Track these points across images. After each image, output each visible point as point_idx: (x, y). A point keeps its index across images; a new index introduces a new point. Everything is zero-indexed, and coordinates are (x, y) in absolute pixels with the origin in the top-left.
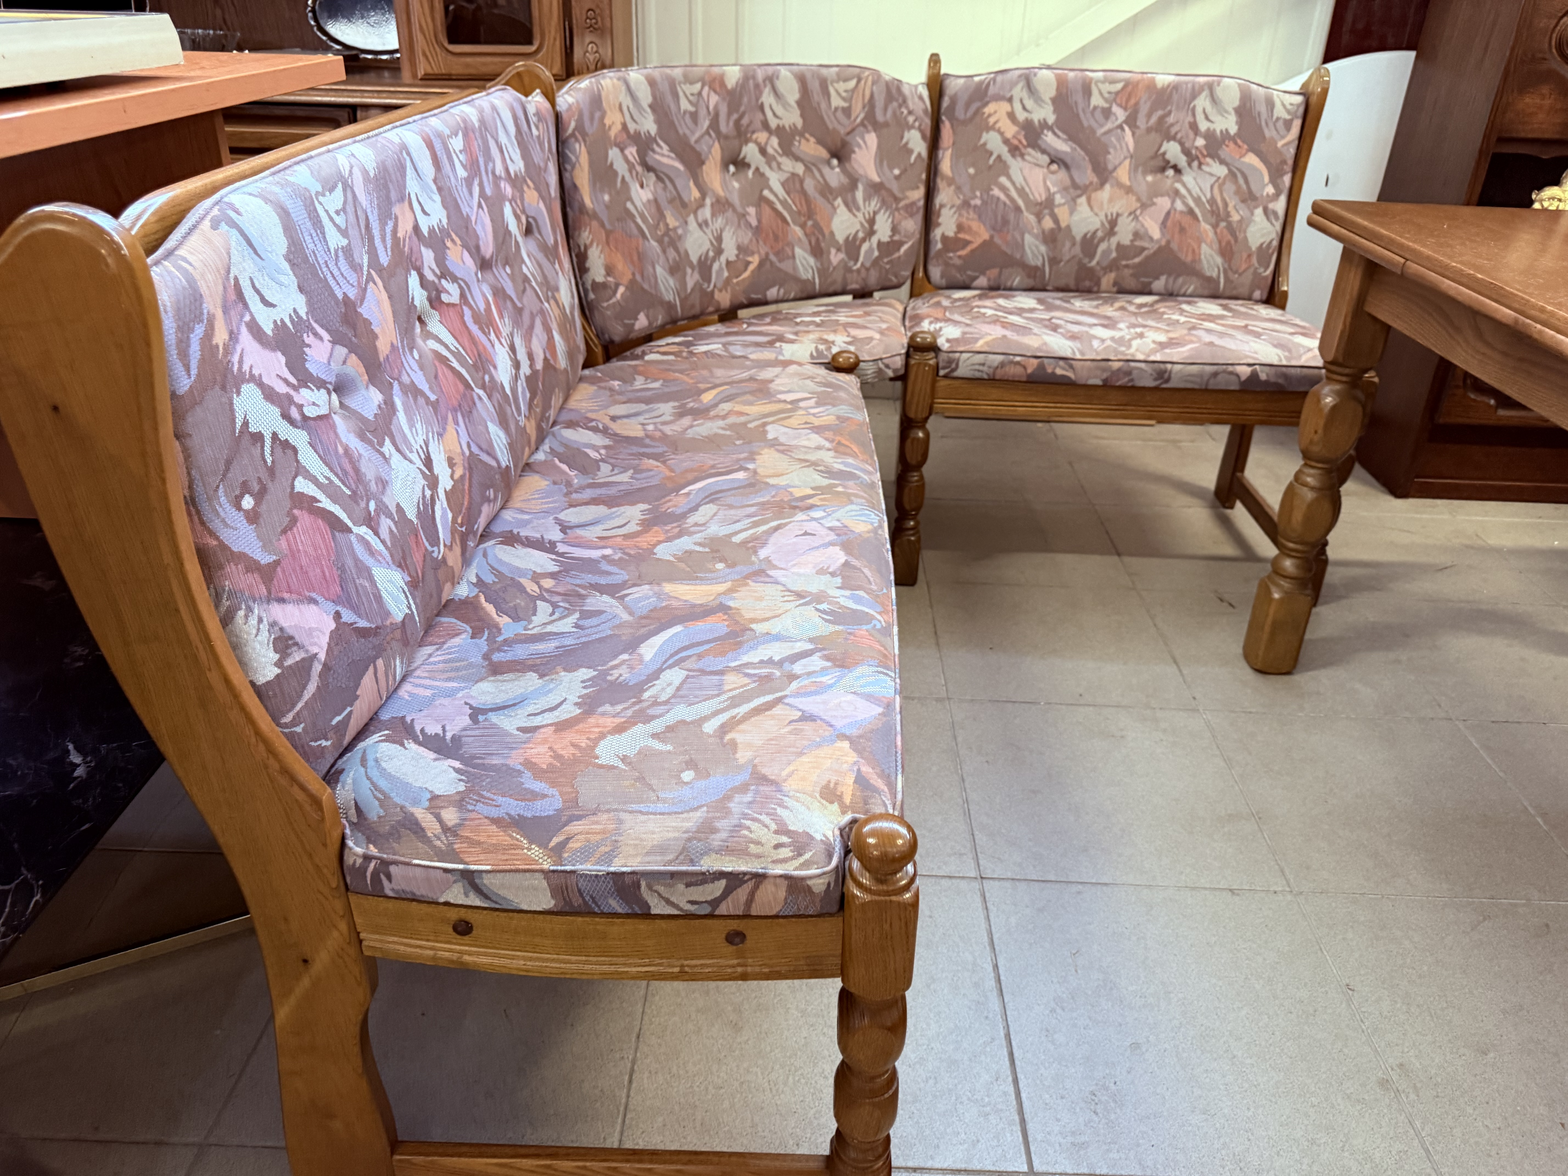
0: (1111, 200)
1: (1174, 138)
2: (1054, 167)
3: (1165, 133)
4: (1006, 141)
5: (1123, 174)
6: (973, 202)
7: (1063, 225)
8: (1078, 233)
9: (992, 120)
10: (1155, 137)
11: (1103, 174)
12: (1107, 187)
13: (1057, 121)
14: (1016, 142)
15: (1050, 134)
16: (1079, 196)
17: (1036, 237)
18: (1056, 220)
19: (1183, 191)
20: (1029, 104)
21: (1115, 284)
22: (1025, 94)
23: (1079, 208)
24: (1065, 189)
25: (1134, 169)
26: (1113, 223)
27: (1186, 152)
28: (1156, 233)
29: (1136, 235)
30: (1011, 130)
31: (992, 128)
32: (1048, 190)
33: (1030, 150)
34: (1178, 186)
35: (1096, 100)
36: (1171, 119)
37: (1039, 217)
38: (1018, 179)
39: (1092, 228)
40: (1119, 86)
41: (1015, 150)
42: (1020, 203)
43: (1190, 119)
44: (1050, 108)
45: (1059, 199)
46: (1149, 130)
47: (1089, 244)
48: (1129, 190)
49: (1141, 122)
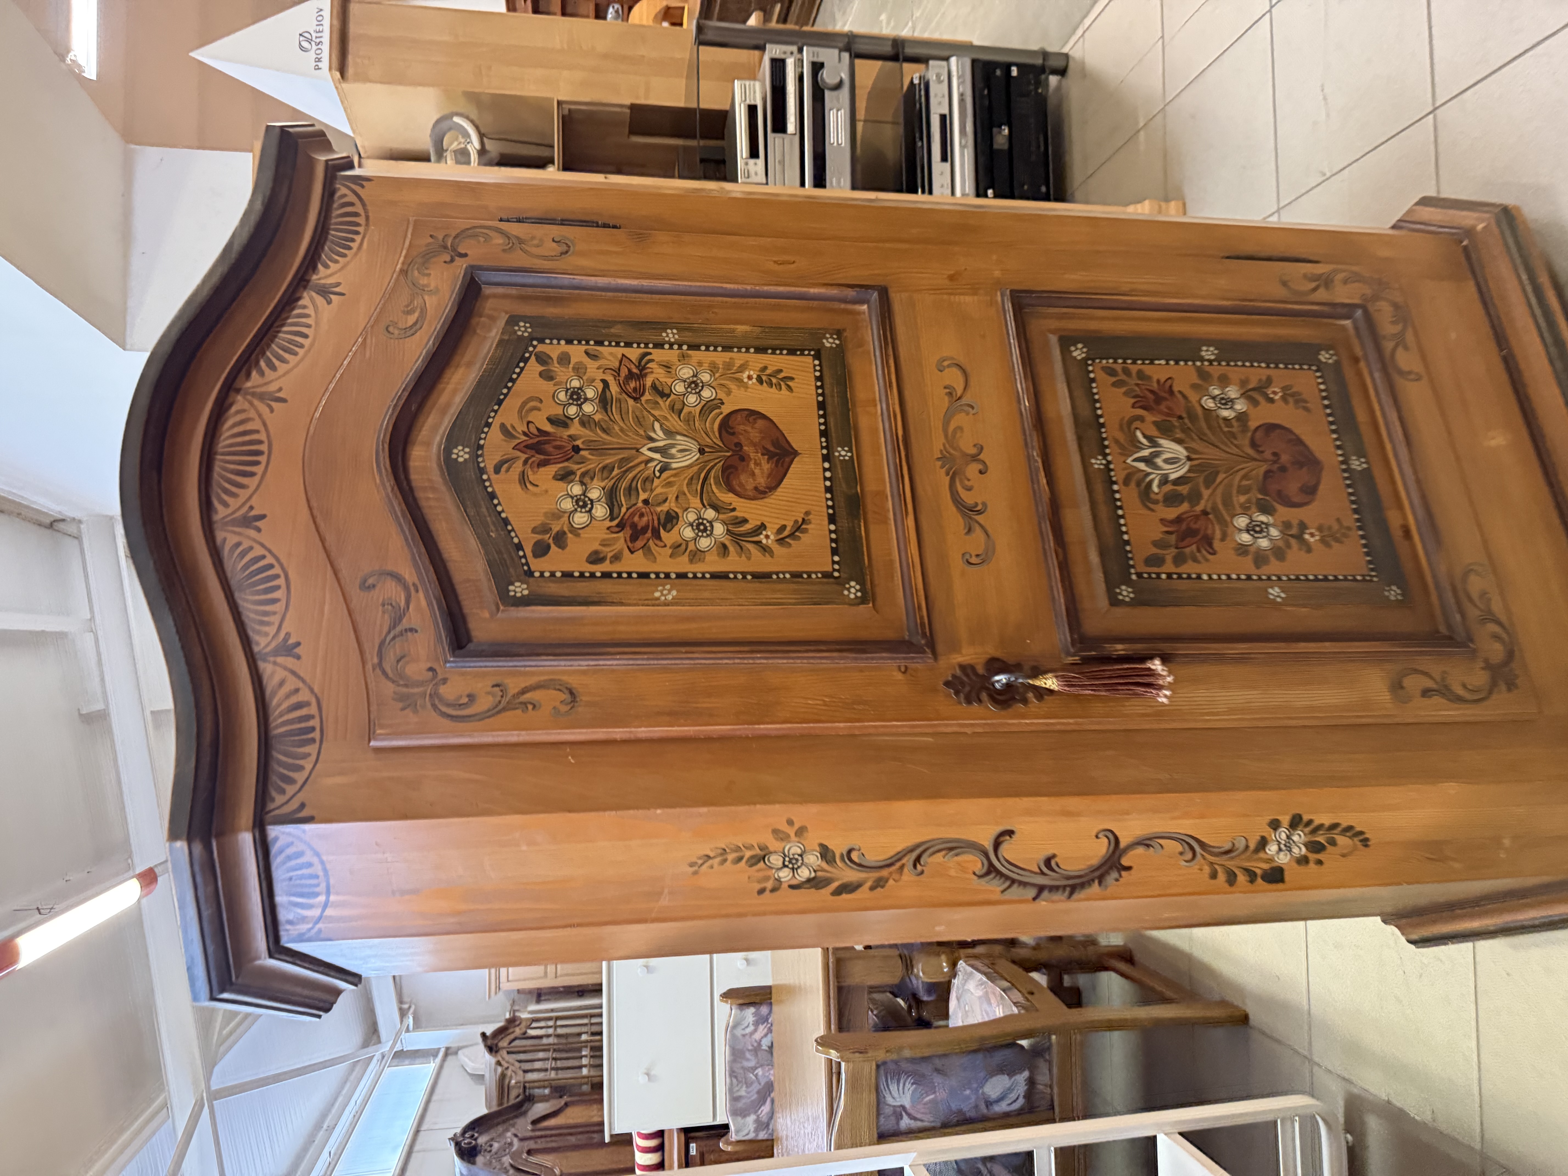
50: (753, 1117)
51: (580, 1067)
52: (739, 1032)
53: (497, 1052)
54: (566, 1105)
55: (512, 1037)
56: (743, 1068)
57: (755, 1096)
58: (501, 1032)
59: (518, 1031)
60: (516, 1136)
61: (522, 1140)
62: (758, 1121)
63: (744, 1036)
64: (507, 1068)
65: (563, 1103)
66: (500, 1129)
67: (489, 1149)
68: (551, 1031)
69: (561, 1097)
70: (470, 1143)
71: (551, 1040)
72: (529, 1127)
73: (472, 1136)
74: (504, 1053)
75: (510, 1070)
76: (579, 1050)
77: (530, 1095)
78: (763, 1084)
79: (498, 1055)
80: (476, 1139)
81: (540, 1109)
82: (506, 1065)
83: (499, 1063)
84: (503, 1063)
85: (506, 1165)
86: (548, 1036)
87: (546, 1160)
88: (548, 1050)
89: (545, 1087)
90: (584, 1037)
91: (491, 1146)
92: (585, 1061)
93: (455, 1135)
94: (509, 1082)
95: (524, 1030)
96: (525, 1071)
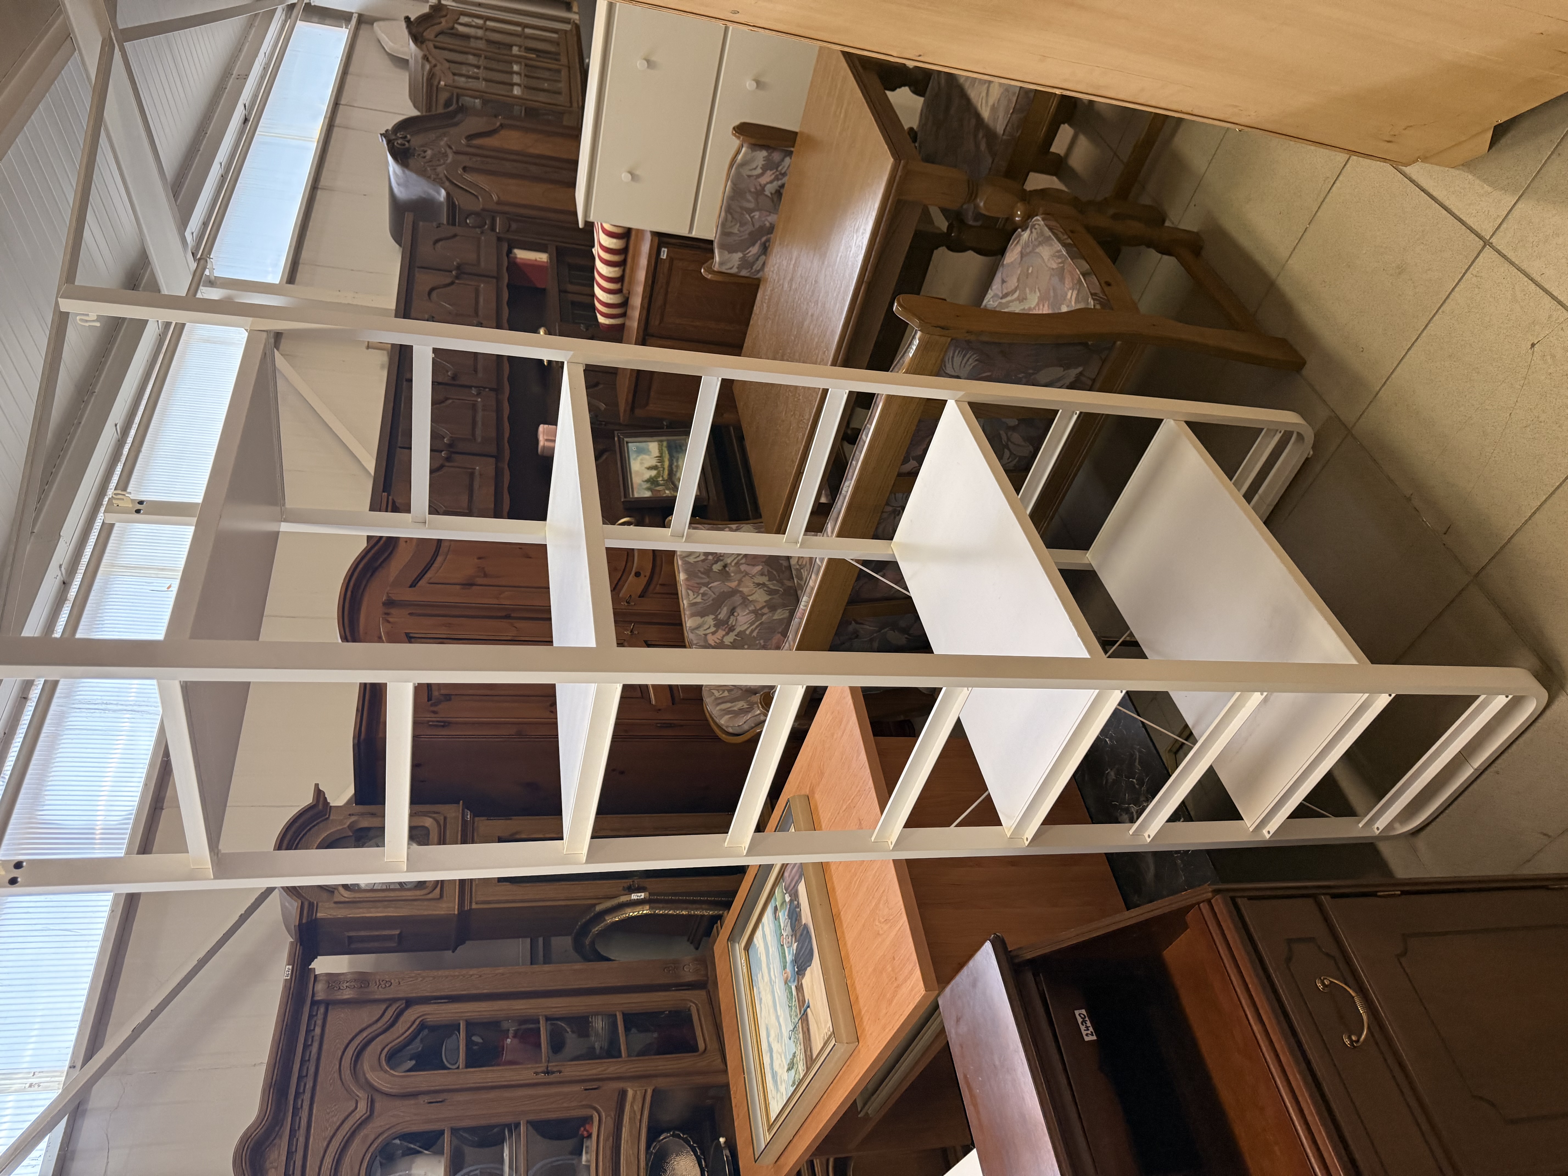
0: (747, 587)
1: (711, 567)
2: (735, 614)
3: (708, 572)
4: (727, 634)
5: (733, 584)
6: (762, 644)
7: (764, 604)
8: (767, 598)
9: (718, 641)
10: (711, 574)
11: (734, 592)
12: (741, 589)
13: (712, 614)
14: (727, 630)
15: (719, 616)
16: (748, 600)
17: (774, 614)
18: (763, 607)
19: (735, 561)
20: (706, 627)
21: (789, 580)
22: (702, 629)
23: (754, 599)
24: (746, 606)
25: (730, 581)
26: (758, 584)
27: (716, 562)
28: (759, 568)
29: (762, 574)
30: (721, 633)
31: (722, 640)
32: (748, 614)
33: (730, 623)
34: (733, 564)
35: (699, 599)
36: (702, 570)
37: (763, 614)
38: (746, 627)
39: (763, 592)
40: (690, 592)
41: (731, 629)
42: (757, 623)
43: (700, 563)
44: (706, 618)
45: (752, 608)
46: (709, 577)
47: (771, 592)
48: (740, 581)
49: (707, 580)
50: (740, 255)
51: (513, 85)
52: (745, 172)
53: (422, 43)
54: (502, 126)
55: (437, 28)
56: (741, 208)
57: (747, 236)
58: (424, 19)
59: (444, 24)
60: (450, 147)
61: (456, 153)
62: (743, 260)
63: (749, 176)
64: (435, 66)
65: (498, 124)
66: (432, 136)
67: (423, 154)
68: (480, 33)
69: (496, 116)
70: (404, 145)
71: (481, 44)
72: (463, 142)
73: (406, 137)
74: (431, 45)
75: (437, 68)
76: (511, 63)
77: (462, 105)
78: (757, 226)
79: (424, 46)
80: (408, 141)
81: (473, 124)
82: (434, 62)
83: (426, 58)
84: (430, 58)
85: (441, 175)
86: (477, 38)
87: (482, 181)
88: (479, 56)
89: (476, 98)
90: (515, 50)
91: (425, 152)
92: (516, 79)
93: (387, 131)
94: (439, 83)
95: (450, 25)
96: (454, 74)
